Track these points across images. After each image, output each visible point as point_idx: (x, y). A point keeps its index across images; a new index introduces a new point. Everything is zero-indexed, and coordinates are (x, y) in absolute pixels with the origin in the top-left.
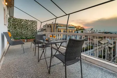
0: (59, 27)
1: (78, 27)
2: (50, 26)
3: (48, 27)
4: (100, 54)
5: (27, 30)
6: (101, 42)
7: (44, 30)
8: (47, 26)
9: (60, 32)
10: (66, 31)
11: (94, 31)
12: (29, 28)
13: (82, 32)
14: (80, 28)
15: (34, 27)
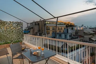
0: (47, 24)
1: (68, 23)
2: (38, 23)
3: (36, 25)
4: (92, 52)
5: (12, 33)
6: (92, 39)
7: (31, 28)
8: (34, 24)
9: (49, 29)
10: (55, 28)
11: (85, 28)
12: (14, 31)
13: (73, 29)
14: (70, 24)
15: (20, 28)
